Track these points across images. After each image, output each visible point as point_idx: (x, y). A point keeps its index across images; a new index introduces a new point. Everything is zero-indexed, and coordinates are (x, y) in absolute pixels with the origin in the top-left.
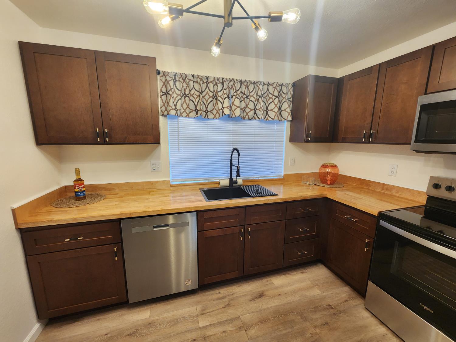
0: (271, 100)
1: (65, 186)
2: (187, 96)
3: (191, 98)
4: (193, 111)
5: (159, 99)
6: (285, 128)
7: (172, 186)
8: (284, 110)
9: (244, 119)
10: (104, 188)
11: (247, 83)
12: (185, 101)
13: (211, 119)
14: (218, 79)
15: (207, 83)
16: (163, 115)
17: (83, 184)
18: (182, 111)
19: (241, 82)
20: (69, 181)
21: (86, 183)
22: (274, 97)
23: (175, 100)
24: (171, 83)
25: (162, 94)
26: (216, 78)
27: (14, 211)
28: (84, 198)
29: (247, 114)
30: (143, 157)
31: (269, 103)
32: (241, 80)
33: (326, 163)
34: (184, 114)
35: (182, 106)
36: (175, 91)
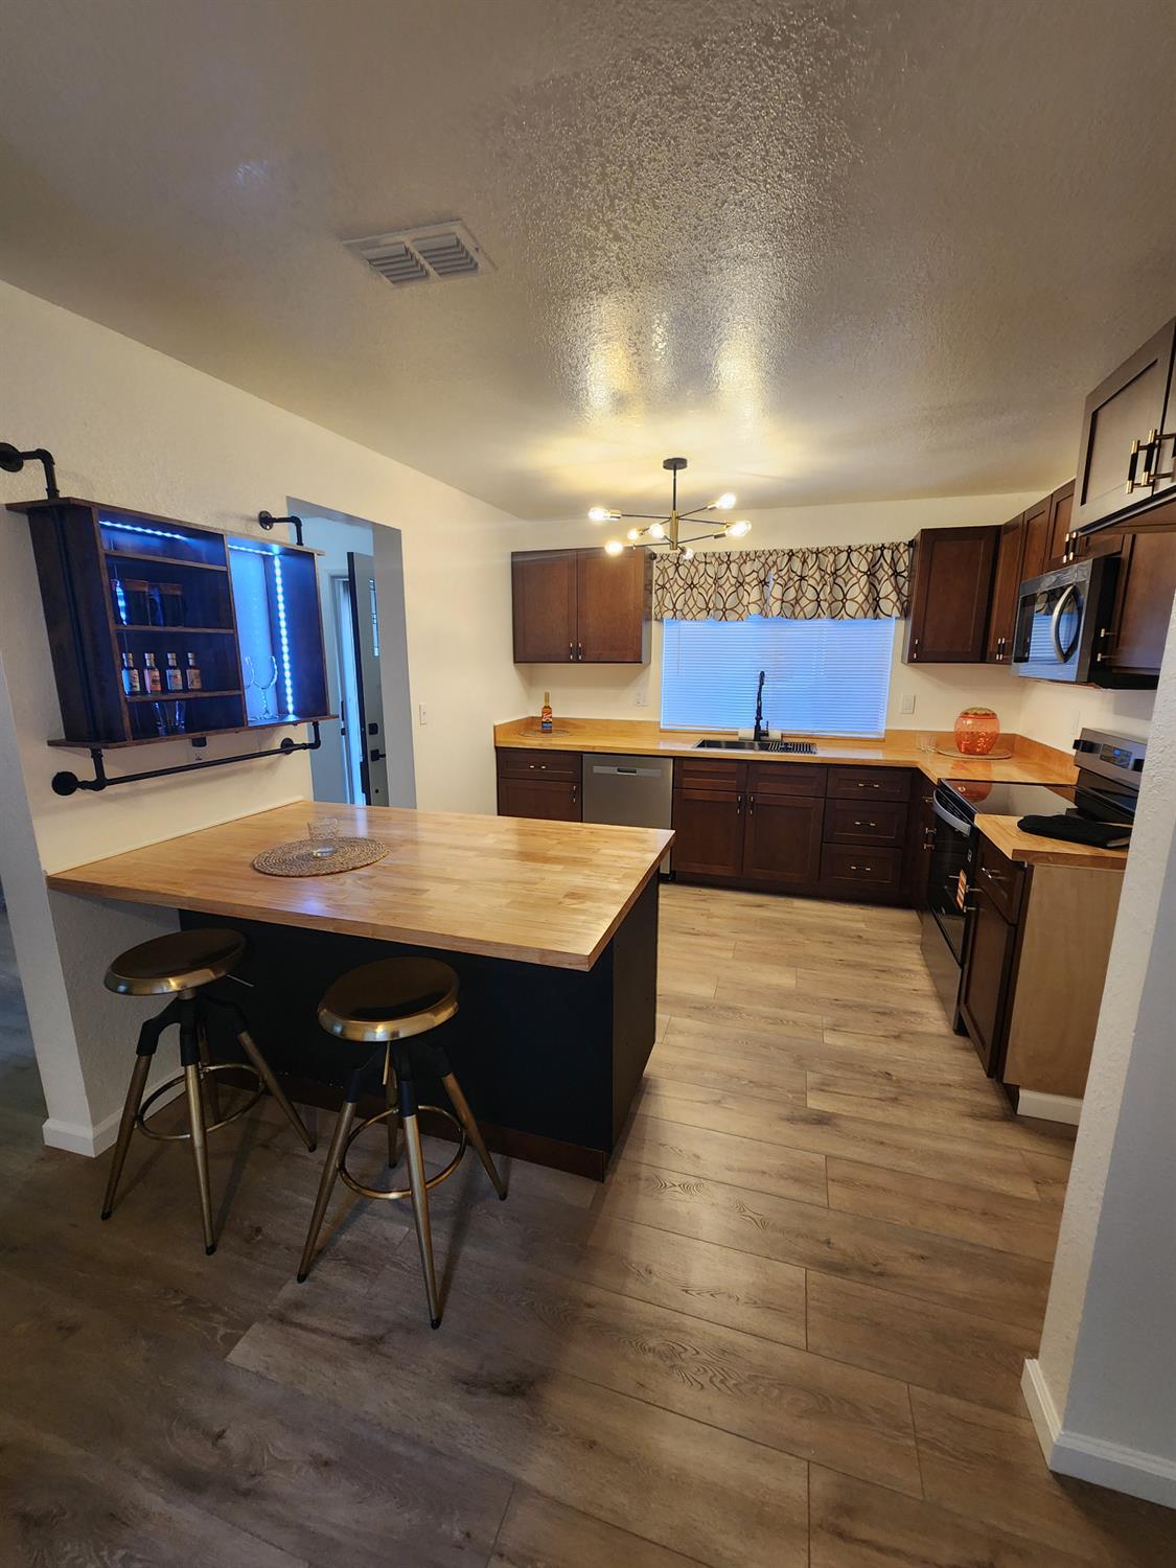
0: (855, 580)
1: (533, 718)
2: (695, 586)
3: (701, 590)
4: (702, 609)
5: (654, 595)
6: (893, 632)
7: (662, 731)
8: (886, 597)
9: (796, 618)
10: (573, 724)
11: (804, 553)
12: (692, 595)
13: (732, 621)
14: (748, 555)
15: (729, 563)
16: (656, 619)
17: (550, 713)
18: (686, 610)
19: (791, 554)
20: (536, 712)
21: (554, 715)
22: (860, 574)
23: (675, 595)
24: (671, 571)
25: (658, 587)
26: (744, 554)
27: (495, 727)
28: (550, 732)
29: (802, 609)
30: (626, 682)
31: (849, 586)
32: (791, 551)
33: (973, 709)
34: (690, 616)
35: (686, 603)
36: (676, 581)
